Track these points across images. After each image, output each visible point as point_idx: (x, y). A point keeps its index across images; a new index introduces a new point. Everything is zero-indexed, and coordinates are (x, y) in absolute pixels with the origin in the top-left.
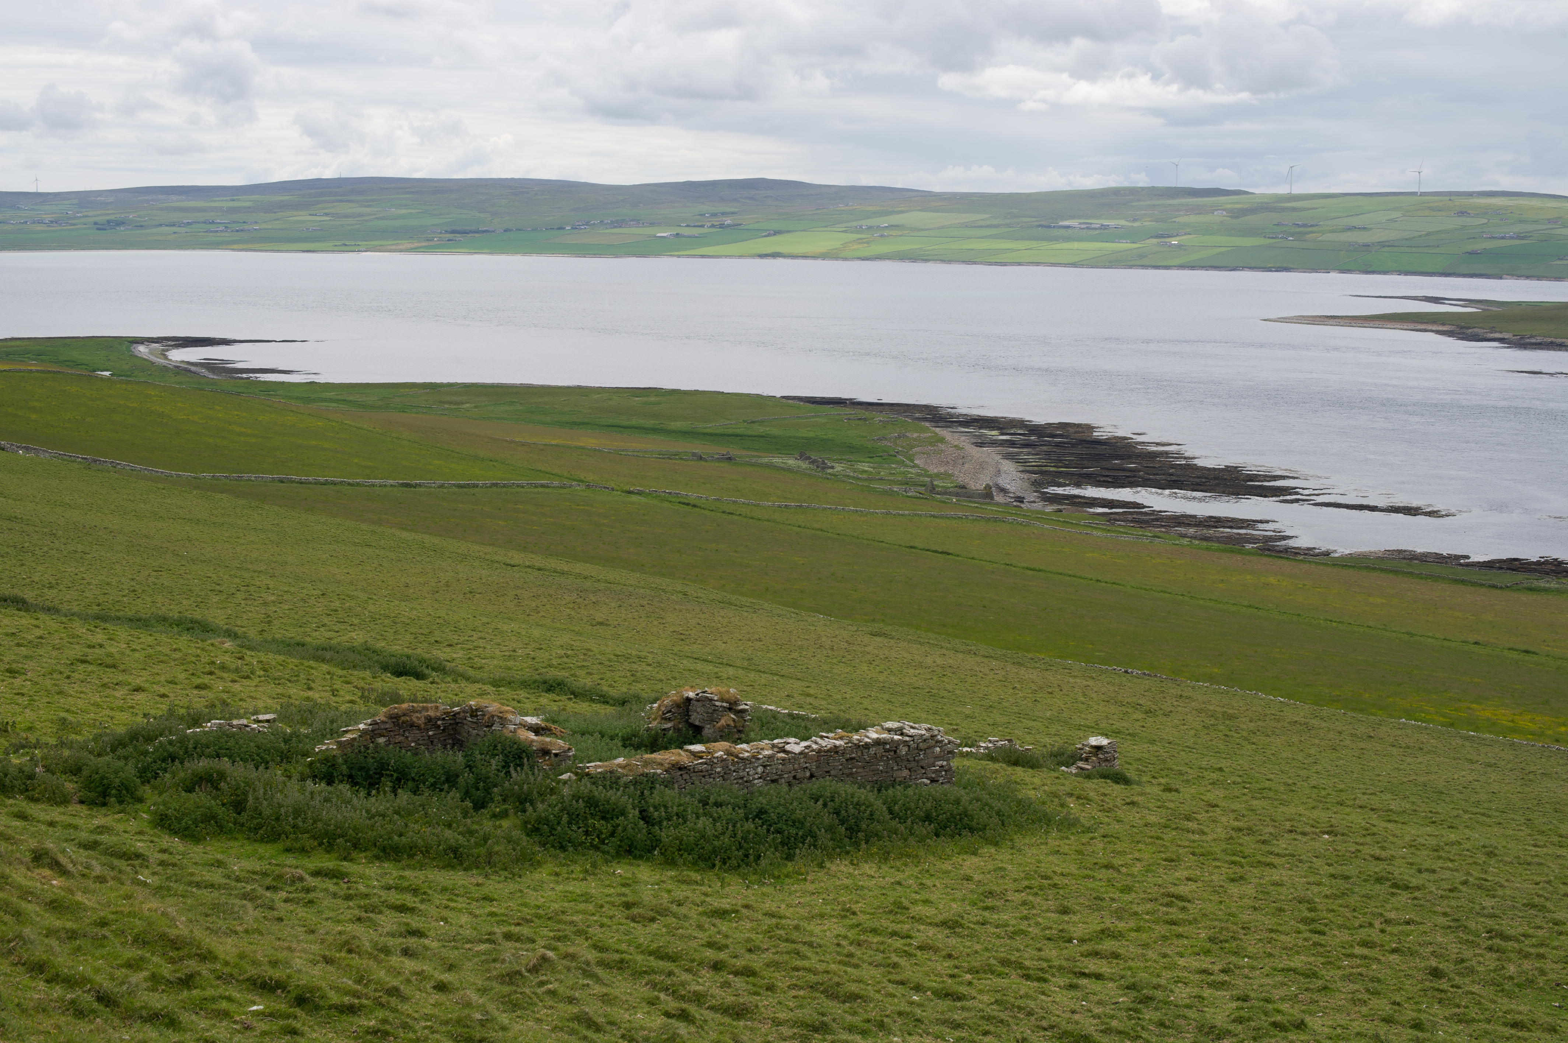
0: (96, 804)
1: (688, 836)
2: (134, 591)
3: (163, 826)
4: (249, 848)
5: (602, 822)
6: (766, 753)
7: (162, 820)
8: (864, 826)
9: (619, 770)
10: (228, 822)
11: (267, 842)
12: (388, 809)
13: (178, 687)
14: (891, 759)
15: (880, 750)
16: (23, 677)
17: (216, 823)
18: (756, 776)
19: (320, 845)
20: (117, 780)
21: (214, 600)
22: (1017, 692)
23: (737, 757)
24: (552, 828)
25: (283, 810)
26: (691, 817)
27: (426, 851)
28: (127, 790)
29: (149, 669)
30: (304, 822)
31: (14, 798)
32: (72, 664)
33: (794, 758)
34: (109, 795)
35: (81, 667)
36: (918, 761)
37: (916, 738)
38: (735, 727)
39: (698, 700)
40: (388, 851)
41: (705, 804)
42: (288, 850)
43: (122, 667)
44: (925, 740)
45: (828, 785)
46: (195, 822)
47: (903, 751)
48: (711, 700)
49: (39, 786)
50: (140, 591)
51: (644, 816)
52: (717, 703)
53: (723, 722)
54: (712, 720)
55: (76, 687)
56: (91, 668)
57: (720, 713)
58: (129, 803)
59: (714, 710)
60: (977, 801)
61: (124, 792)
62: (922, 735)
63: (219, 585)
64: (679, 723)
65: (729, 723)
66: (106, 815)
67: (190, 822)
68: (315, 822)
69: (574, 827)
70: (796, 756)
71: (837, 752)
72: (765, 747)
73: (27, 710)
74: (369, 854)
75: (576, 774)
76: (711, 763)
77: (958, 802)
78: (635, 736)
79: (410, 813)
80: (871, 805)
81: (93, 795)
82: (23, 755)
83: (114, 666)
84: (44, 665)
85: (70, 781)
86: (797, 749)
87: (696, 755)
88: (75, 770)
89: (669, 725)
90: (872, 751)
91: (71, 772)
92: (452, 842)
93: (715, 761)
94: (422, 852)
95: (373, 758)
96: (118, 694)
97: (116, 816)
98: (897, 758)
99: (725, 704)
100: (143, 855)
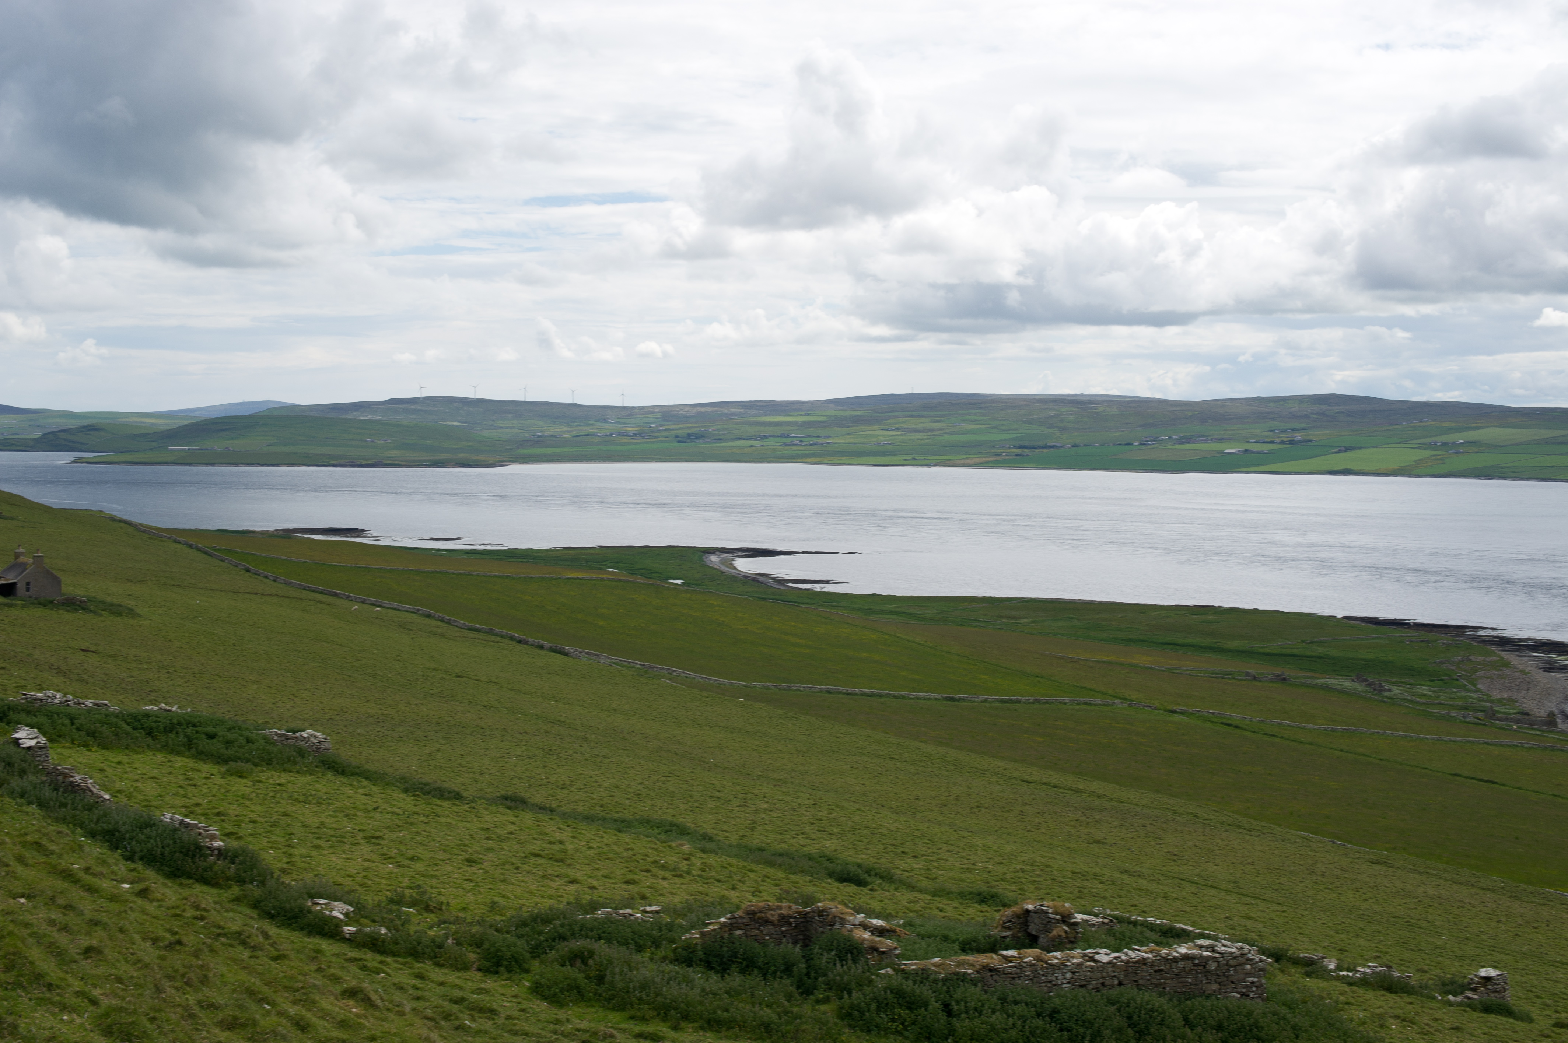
0: (491, 972)
1: (980, 1028)
2: (639, 794)
3: (537, 993)
4: (601, 1014)
5: (907, 1012)
6: (1075, 960)
7: (537, 987)
8: (1152, 1030)
9: (933, 968)
10: (589, 992)
11: (618, 1011)
12: (721, 989)
13: (611, 881)
14: (1200, 973)
15: (1189, 964)
16: (479, 866)
17: (579, 992)
18: (1065, 981)
19: (658, 1015)
20: (509, 953)
21: (710, 806)
22: (1501, 925)
23: (1046, 963)
24: (862, 1014)
25: (631, 985)
26: (986, 1010)
27: (742, 1026)
28: (516, 961)
29: (593, 864)
30: (648, 996)
31: (423, 962)
32: (526, 857)
33: (1102, 967)
34: (501, 966)
35: (533, 860)
36: (1228, 976)
37: (1226, 955)
38: (1067, 938)
39: (1035, 912)
40: (712, 1023)
41: (1003, 999)
42: (632, 1018)
43: (569, 862)
44: (1235, 958)
45: (1129, 992)
46: (561, 991)
47: (1213, 966)
48: (1046, 912)
49: (446, 954)
50: (645, 794)
51: (947, 1008)
52: (1051, 916)
53: (1055, 933)
54: (1047, 930)
55: (520, 877)
56: (540, 861)
57: (1053, 925)
58: (517, 972)
59: (1049, 922)
60: (1274, 1015)
61: (514, 963)
62: (1232, 953)
63: (719, 791)
64: (1019, 932)
65: (1060, 933)
66: (495, 981)
67: (557, 990)
68: (657, 996)
69: (883, 1015)
70: (1104, 966)
71: (1145, 964)
72: (1076, 956)
73: (469, 894)
74: (696, 1025)
75: (894, 969)
76: (1020, 967)
77: (1250, 1014)
78: (974, 941)
79: (738, 993)
80: (1164, 1012)
81: (488, 964)
82: (443, 929)
83: (562, 861)
84: (502, 857)
85: (474, 952)
86: (1105, 959)
87: (1007, 959)
88: (477, 943)
89: (1008, 933)
90: (1181, 964)
91: (476, 945)
92: (766, 1020)
93: (1024, 965)
94: (739, 1026)
95: (728, 947)
96: (553, 884)
97: (503, 983)
98: (1206, 973)
99: (1058, 917)
100: (496, 1011)
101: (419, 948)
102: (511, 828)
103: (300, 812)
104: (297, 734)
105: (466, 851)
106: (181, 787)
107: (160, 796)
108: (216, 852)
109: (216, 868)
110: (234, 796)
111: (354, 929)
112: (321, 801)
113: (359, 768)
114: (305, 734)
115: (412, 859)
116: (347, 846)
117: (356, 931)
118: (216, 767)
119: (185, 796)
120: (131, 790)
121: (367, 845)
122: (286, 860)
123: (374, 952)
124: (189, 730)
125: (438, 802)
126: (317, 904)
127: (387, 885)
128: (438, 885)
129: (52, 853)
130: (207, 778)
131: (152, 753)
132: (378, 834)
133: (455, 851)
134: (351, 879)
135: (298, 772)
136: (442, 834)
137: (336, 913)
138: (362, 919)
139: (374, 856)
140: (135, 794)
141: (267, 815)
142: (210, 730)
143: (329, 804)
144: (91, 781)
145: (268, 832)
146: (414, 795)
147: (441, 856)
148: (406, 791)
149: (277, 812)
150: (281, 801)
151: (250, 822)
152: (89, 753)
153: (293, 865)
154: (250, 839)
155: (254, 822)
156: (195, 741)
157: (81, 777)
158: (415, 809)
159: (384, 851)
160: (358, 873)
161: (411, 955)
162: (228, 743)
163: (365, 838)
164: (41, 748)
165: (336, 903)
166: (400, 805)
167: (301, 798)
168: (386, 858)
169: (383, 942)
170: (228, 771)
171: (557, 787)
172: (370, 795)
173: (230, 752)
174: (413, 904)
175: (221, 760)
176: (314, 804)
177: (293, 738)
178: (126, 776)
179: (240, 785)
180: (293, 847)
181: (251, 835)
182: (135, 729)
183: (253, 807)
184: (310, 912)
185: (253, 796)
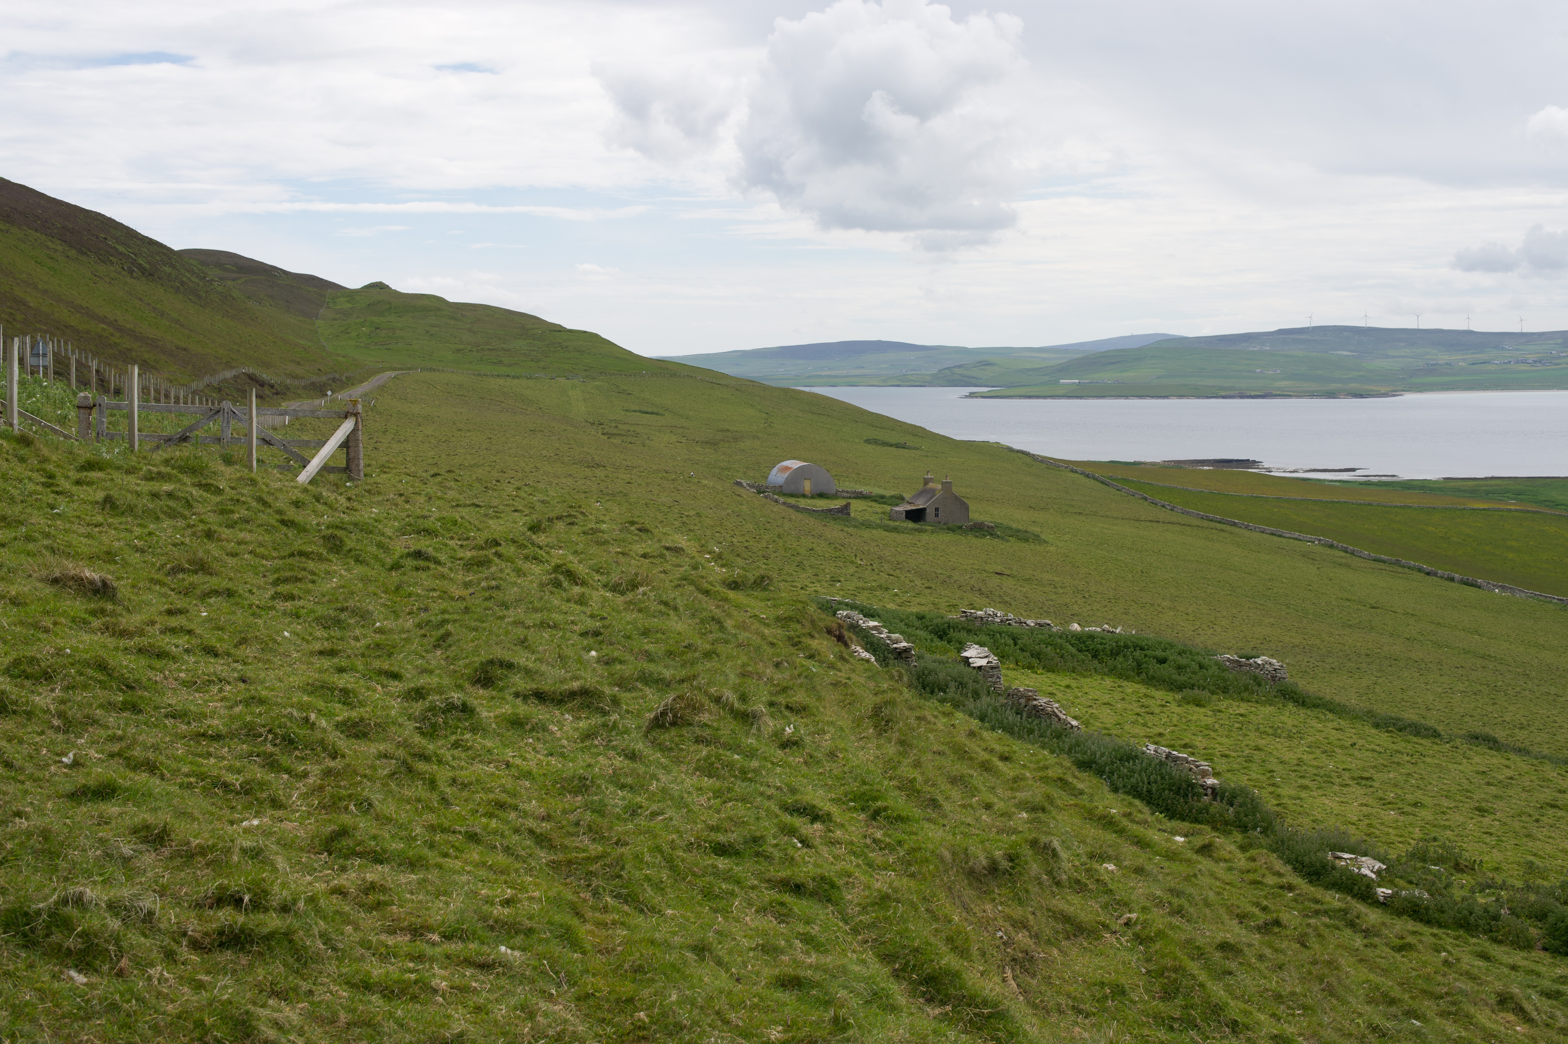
0: (1560, 952)
16: (1492, 817)
31: (1478, 937)
32: (1541, 807)
35: (1551, 812)
49: (1503, 928)
55: (1545, 831)
56: (1560, 813)
73: (1495, 850)
81: (1557, 943)
82: (1489, 895)
84: (1513, 806)
85: (1535, 927)
88: (1541, 916)
91: (1536, 917)
101: (1472, 919)
102: (1509, 773)
103: (1272, 747)
104: (1251, 661)
105: (1471, 798)
106: (1138, 714)
107: (1119, 724)
108: (1209, 791)
109: (1212, 810)
110: (1197, 726)
111: (1390, 891)
112: (1291, 734)
113: (1320, 699)
114: (1259, 661)
115: (1415, 805)
116: (1336, 788)
117: (1392, 894)
118: (1171, 694)
119: (1145, 725)
120: (1087, 716)
121: (1357, 787)
122: (1275, 802)
123: (1415, 920)
124: (1137, 653)
125: (1415, 739)
126: (1340, 858)
127: (1396, 835)
128: (1456, 839)
129: (1082, 793)
130: (1163, 706)
131: (1100, 677)
132: (1366, 775)
133: (1458, 797)
134: (1354, 827)
135: (1257, 702)
136: (1435, 776)
137: (1365, 871)
138: (1397, 880)
139: (1370, 801)
140: (1091, 721)
141: (1238, 749)
142: (1160, 653)
143: (1301, 738)
144: (1057, 705)
145: (1245, 768)
146: (1388, 731)
147: (1445, 803)
148: (1377, 726)
149: (1247, 746)
150: (1249, 733)
151: (1222, 756)
152: (1034, 676)
153: (1284, 808)
154: (1229, 775)
155: (1226, 756)
156: (1144, 666)
157: (1045, 700)
158: (1395, 747)
159: (1380, 794)
160: (1360, 820)
161: (1462, 926)
162: (1180, 668)
163: (1353, 779)
164: (992, 668)
165: (1364, 859)
166: (1378, 742)
167: (1270, 731)
168: (1385, 803)
169: (1427, 909)
170: (1183, 698)
171: (1515, 726)
172: (1341, 729)
173: (1182, 678)
174: (1439, 861)
175: (1177, 687)
176: (1285, 738)
177: (1246, 665)
178: (1077, 701)
179: (1200, 715)
180: (1278, 787)
181: (1229, 771)
182: (1080, 651)
183: (1220, 739)
184: (1334, 868)
185: (1217, 726)
